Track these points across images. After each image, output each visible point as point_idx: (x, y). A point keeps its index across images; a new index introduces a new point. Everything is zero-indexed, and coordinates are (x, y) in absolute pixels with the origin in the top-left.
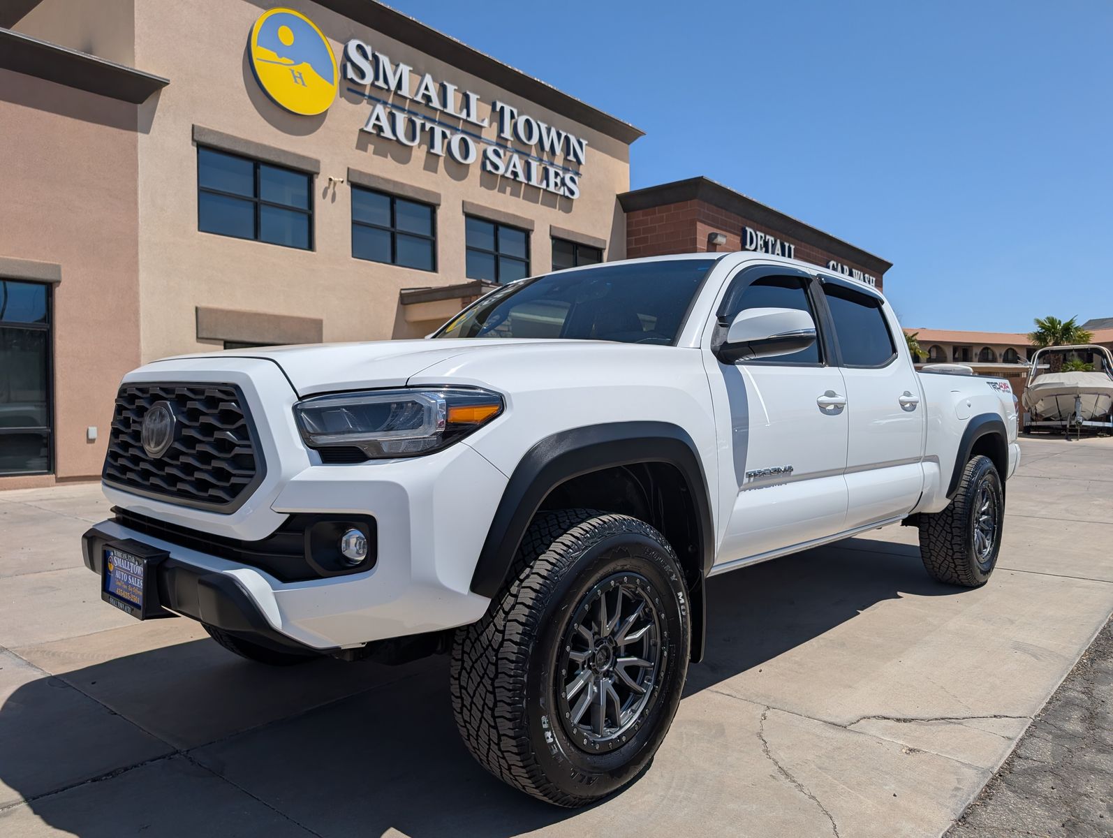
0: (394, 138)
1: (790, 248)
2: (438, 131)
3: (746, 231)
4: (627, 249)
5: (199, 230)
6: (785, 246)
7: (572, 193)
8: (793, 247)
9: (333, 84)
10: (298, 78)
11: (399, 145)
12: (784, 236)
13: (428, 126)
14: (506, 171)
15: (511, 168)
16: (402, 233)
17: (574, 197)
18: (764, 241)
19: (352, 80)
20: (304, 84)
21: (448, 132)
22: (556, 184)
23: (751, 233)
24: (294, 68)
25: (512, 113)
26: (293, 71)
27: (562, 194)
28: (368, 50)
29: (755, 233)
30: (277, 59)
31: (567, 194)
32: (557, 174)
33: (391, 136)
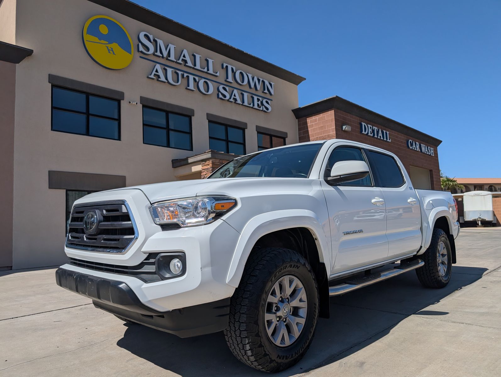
0: (167, 81)
1: (386, 133)
2: (191, 77)
3: (362, 124)
4: (299, 138)
5: (52, 130)
6: (384, 132)
7: (267, 109)
8: (388, 132)
9: (131, 54)
10: (111, 51)
11: (170, 85)
12: (383, 127)
13: (186, 75)
14: (230, 98)
15: (233, 97)
16: (172, 130)
17: (269, 111)
18: (372, 129)
19: (142, 52)
20: (114, 54)
21: (197, 78)
22: (258, 105)
23: (365, 125)
24: (109, 46)
25: (232, 69)
26: (107, 47)
27: (262, 109)
28: (151, 37)
29: (367, 125)
30: (99, 41)
31: (264, 109)
32: (258, 100)
33: (165, 80)
